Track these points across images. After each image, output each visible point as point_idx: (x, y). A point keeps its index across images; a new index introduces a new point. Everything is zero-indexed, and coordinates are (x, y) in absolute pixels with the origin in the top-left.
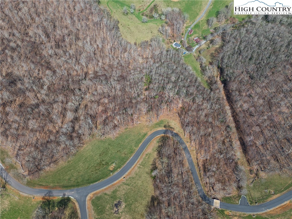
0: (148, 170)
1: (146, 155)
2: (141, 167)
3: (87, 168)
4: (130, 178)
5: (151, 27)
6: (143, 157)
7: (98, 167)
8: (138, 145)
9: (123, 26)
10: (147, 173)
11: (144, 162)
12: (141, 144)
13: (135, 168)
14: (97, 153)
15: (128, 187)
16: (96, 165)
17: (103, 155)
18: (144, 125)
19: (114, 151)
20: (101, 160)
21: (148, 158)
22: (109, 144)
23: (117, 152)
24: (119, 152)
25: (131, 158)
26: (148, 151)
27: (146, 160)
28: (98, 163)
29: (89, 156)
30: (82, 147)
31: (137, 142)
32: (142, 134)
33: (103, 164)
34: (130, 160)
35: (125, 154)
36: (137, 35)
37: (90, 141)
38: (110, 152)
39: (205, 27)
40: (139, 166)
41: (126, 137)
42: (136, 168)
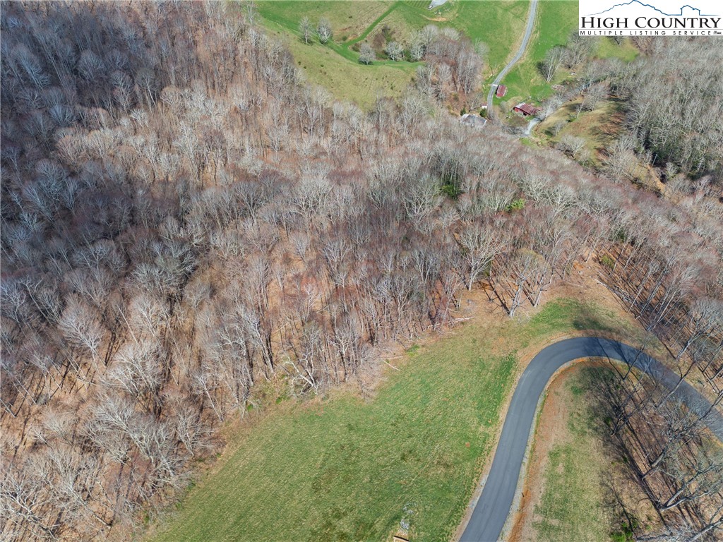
1: (551, 458)
2: (554, 522)
5: (388, 75)
6: (543, 471)
8: (494, 414)
9: (305, 68)
11: (558, 496)
12: (506, 406)
13: (525, 534)
14: (296, 478)
17: (332, 487)
18: (485, 326)
20: (325, 516)
21: (568, 470)
22: (350, 428)
23: (403, 458)
24: (411, 458)
25: (483, 481)
26: (553, 437)
27: (561, 481)
28: (314, 533)
29: (257, 498)
30: (214, 458)
31: (481, 401)
32: (493, 365)
33: (343, 536)
34: (480, 490)
35: (447, 466)
36: (352, 92)
37: (253, 425)
38: (364, 464)
39: (536, 80)
40: (538, 518)
41: (422, 382)
42: (529, 531)
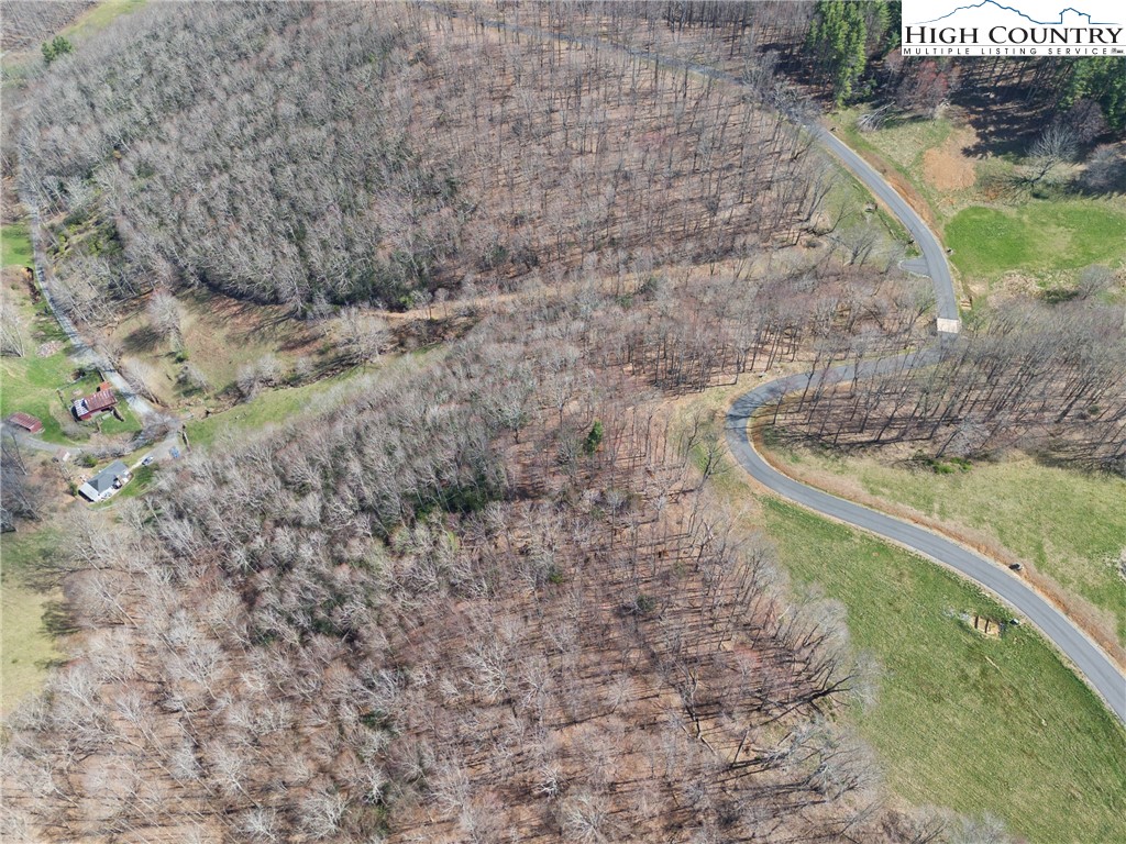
0: (941, 484)
1: (876, 495)
2: (936, 506)
3: (1030, 756)
4: (1007, 545)
6: (890, 504)
7: (1005, 695)
8: (838, 527)
10: (956, 484)
11: (912, 498)
12: (826, 516)
13: (952, 529)
14: (930, 721)
15: (1048, 547)
16: (999, 711)
17: (937, 683)
19: (897, 629)
20: (967, 691)
21: (885, 486)
23: (898, 612)
24: (897, 605)
25: (912, 549)
26: (853, 487)
27: (898, 493)
28: (986, 701)
29: (955, 764)
31: (823, 535)
32: (774, 517)
33: (984, 673)
34: (921, 553)
35: (901, 575)
40: (936, 516)
42: (949, 524)
